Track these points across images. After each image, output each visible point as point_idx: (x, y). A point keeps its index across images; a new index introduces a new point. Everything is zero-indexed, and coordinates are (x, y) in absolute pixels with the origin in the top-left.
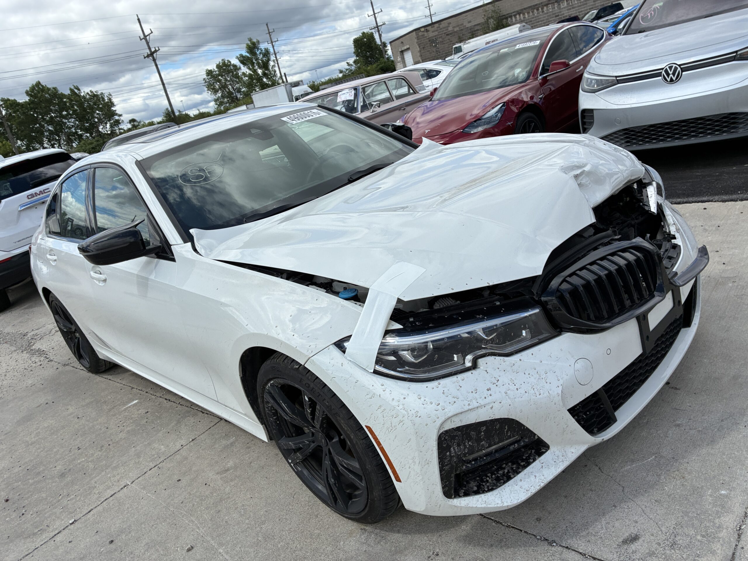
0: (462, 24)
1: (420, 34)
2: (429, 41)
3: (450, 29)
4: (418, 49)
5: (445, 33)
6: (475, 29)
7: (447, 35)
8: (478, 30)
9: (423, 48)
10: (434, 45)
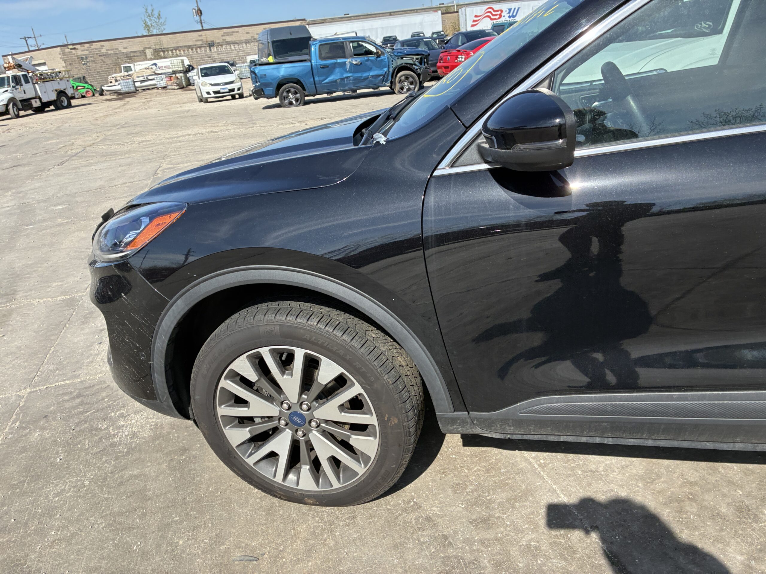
0: (118, 49)
1: (67, 50)
2: (78, 58)
3: (103, 51)
4: (64, 65)
5: (97, 54)
6: (132, 55)
7: (100, 56)
8: (134, 56)
9: (70, 64)
10: (83, 62)
